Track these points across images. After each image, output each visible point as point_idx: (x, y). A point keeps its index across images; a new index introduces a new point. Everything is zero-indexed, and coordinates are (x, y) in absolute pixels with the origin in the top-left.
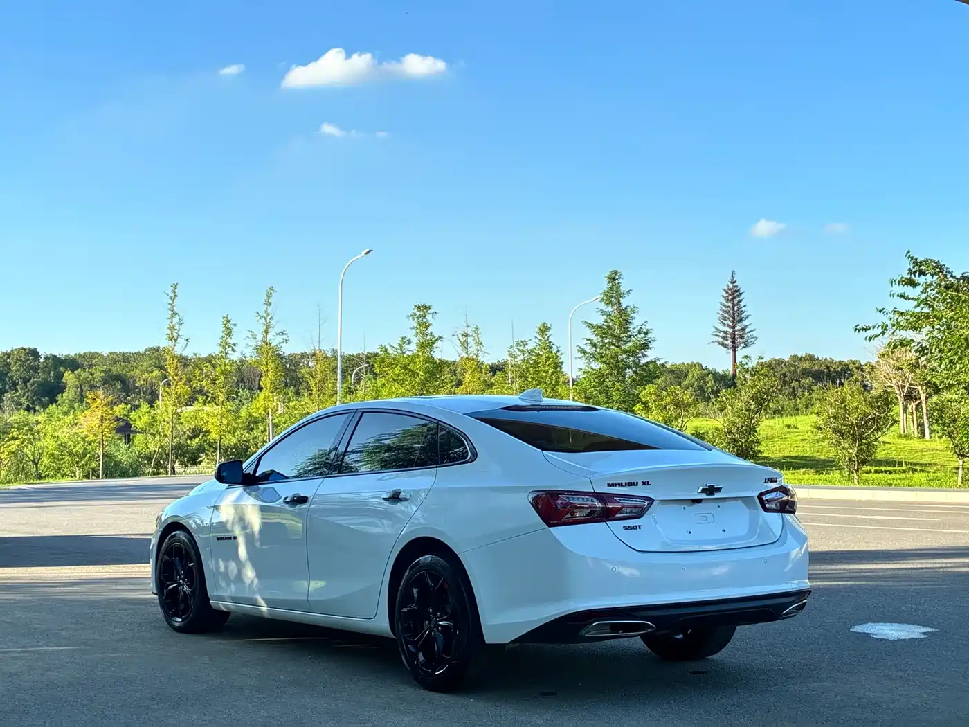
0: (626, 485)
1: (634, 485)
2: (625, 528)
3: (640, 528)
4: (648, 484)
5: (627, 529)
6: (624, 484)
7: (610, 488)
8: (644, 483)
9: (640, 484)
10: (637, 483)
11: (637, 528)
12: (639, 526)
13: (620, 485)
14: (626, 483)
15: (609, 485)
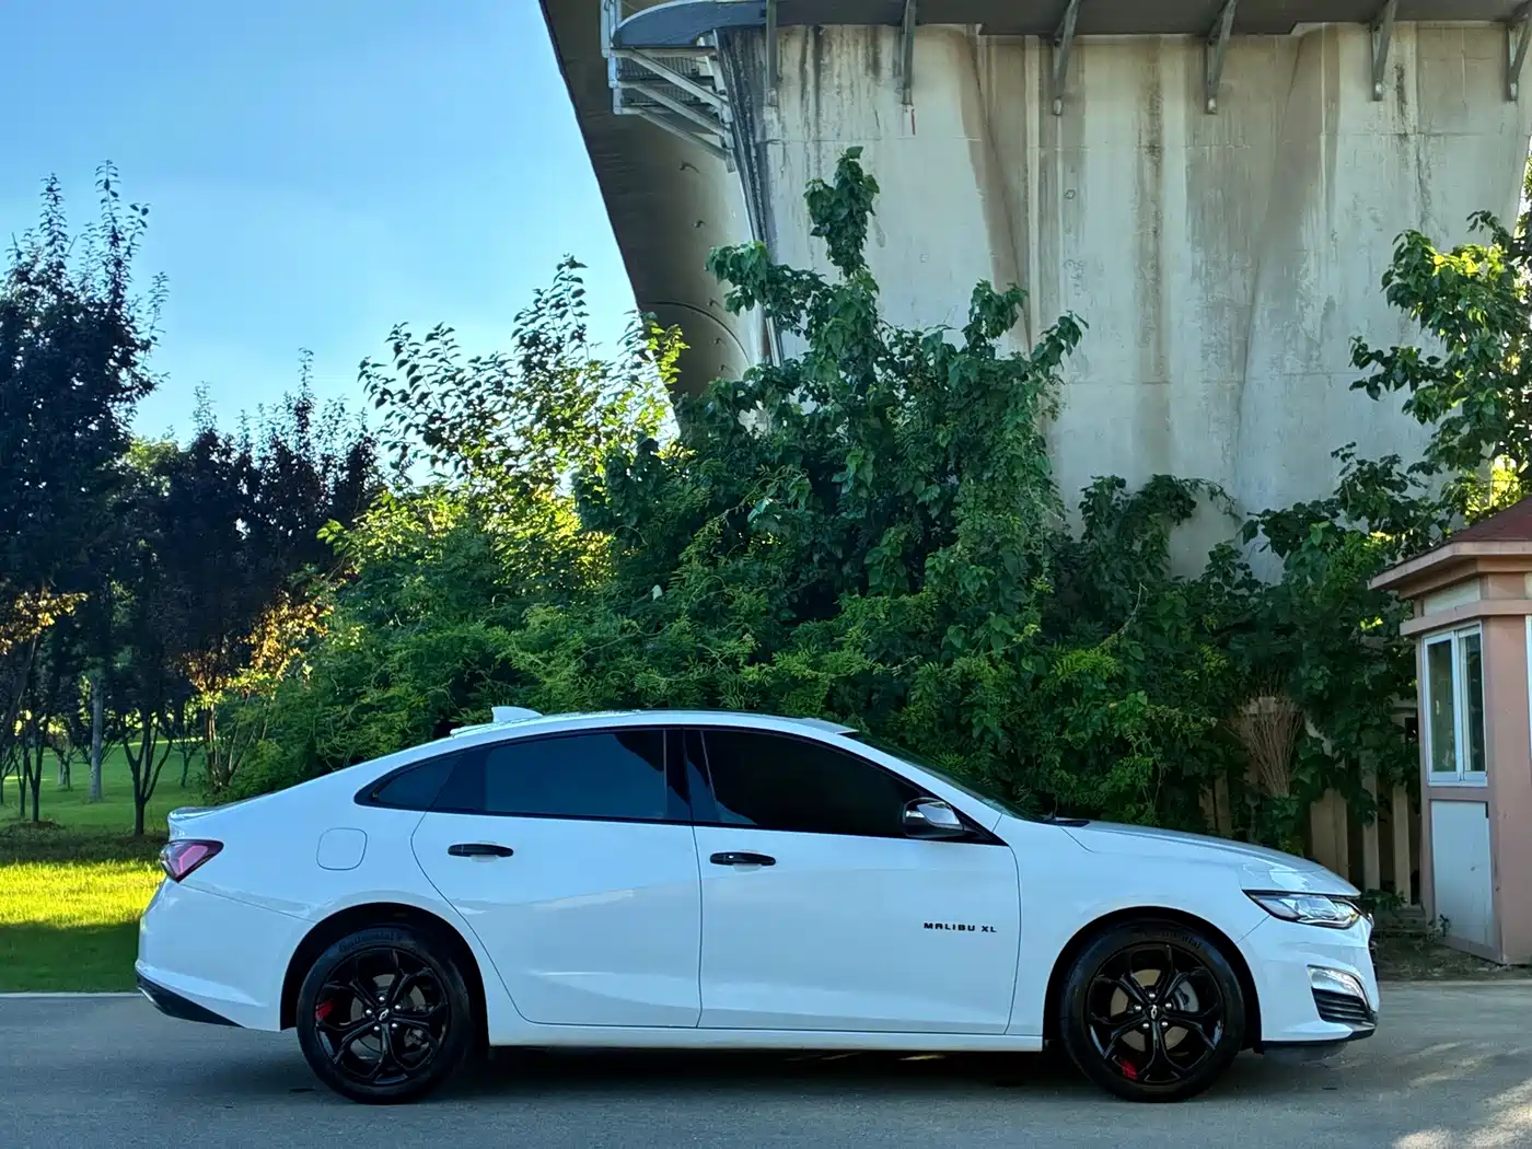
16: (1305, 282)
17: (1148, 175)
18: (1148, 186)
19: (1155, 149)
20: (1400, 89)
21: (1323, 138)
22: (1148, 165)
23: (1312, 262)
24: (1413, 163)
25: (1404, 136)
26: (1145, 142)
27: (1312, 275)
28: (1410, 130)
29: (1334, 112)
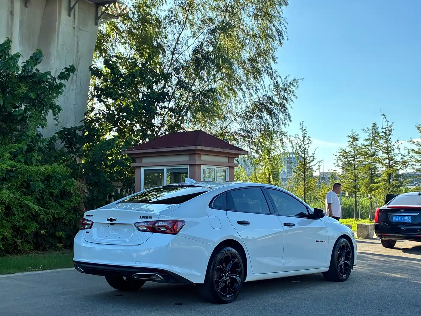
15: (86, 216)
16: (51, 63)
17: (10, 20)
18: (10, 24)
19: (12, 13)
20: (74, 15)
21: (57, 23)
22: (10, 18)
23: (53, 58)
24: (76, 37)
25: (74, 28)
26: (9, 10)
27: (53, 61)
28: (76, 27)
29: (60, 17)
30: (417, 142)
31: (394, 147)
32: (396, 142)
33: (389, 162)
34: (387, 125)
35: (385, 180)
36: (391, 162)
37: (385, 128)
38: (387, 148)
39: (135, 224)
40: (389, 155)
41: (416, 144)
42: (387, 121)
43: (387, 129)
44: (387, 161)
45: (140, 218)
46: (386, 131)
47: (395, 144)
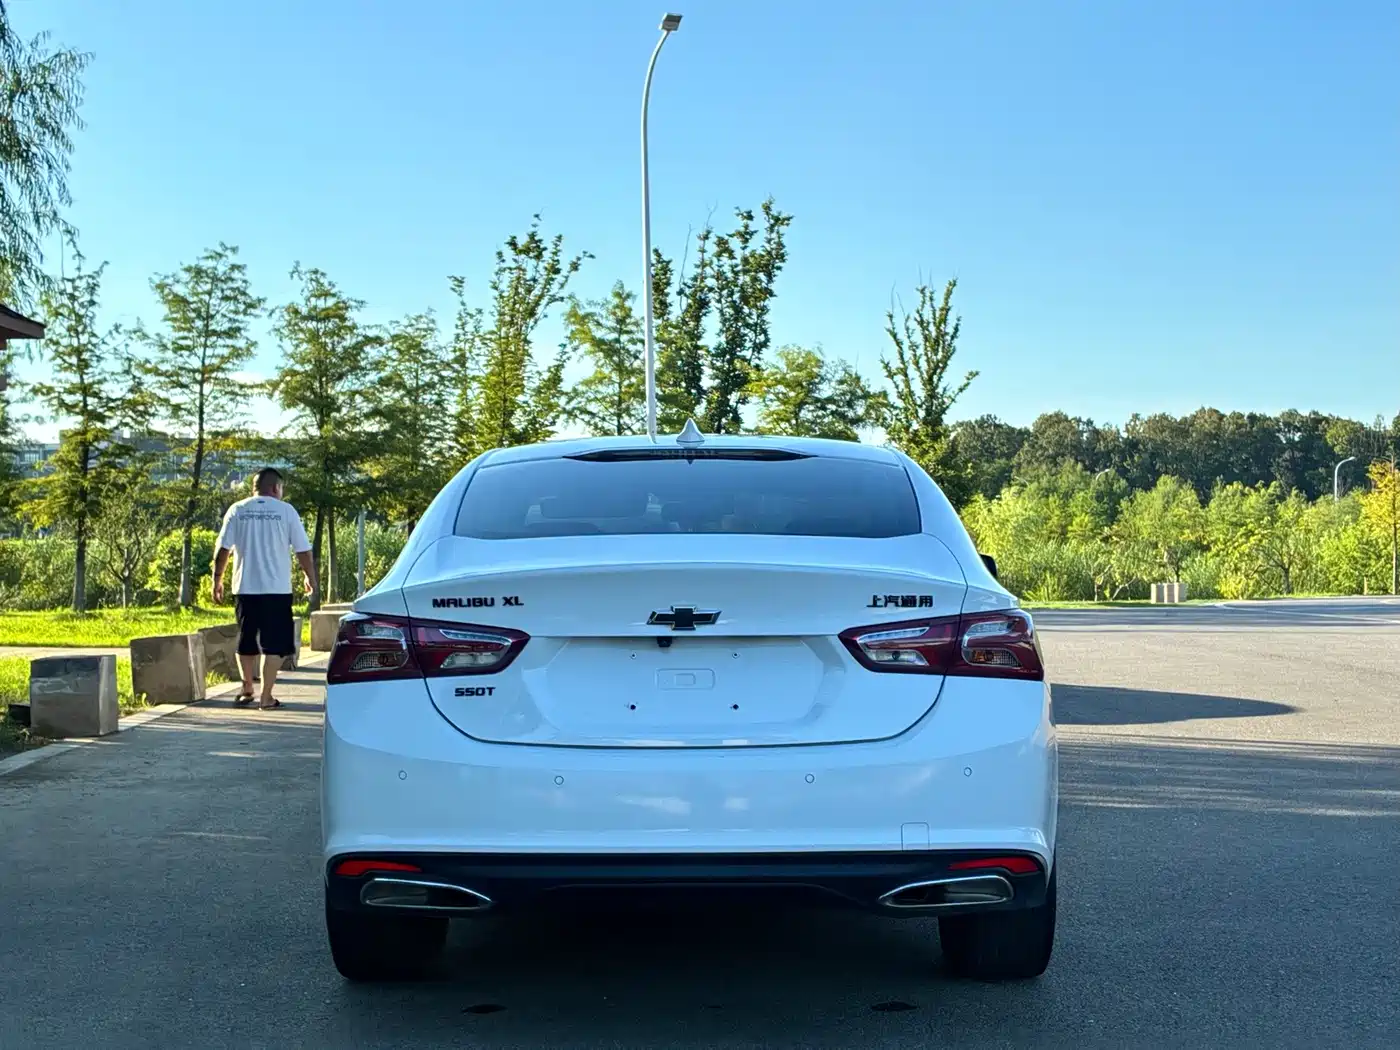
0: (469, 605)
1: (486, 605)
2: (459, 692)
3: (490, 693)
4: (517, 603)
5: (462, 694)
6: (465, 602)
7: (437, 609)
8: (508, 601)
9: (499, 602)
10: (492, 600)
11: (483, 693)
12: (490, 689)
13: (457, 603)
14: (469, 600)
15: (436, 603)
30: (158, 335)
31: (104, 347)
32: (110, 333)
33: (85, 401)
34: (79, 269)
35: (71, 463)
36: (90, 400)
37: (73, 281)
38: (77, 351)
39: (848, 638)
40: (85, 377)
41: (149, 341)
42: (79, 255)
43: (78, 283)
44: (79, 397)
45: (875, 605)
46: (75, 288)
47: (108, 339)
